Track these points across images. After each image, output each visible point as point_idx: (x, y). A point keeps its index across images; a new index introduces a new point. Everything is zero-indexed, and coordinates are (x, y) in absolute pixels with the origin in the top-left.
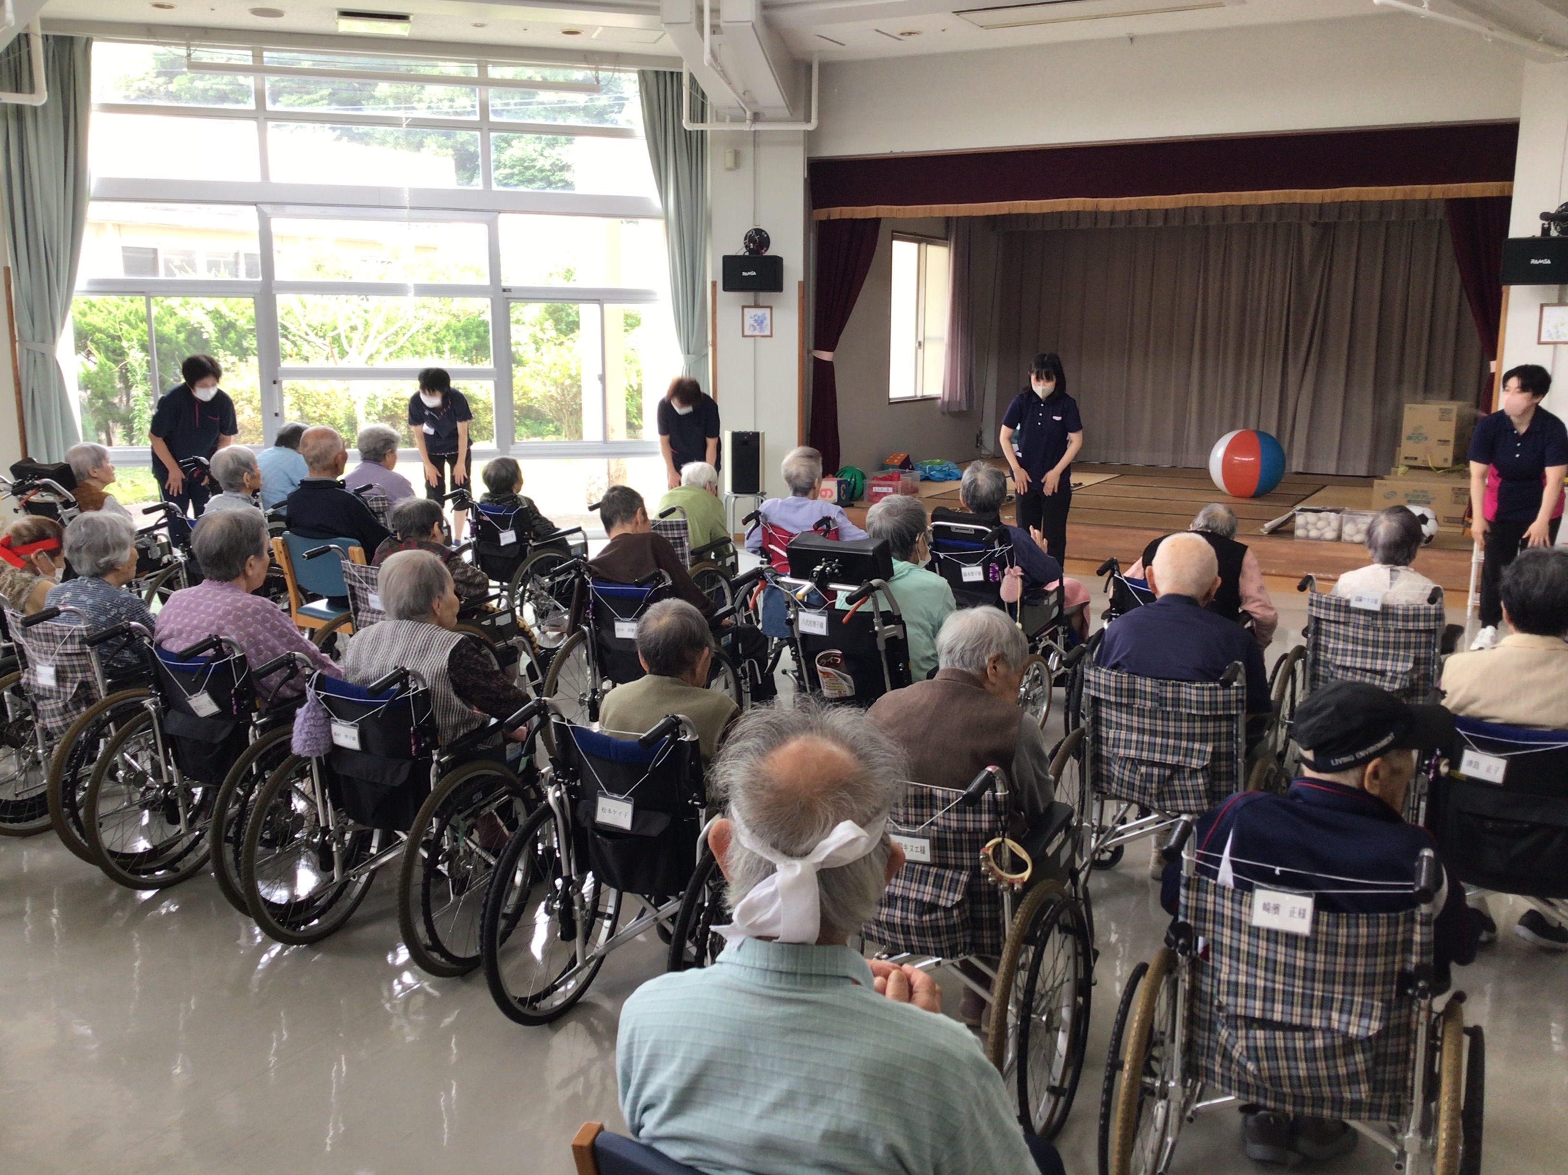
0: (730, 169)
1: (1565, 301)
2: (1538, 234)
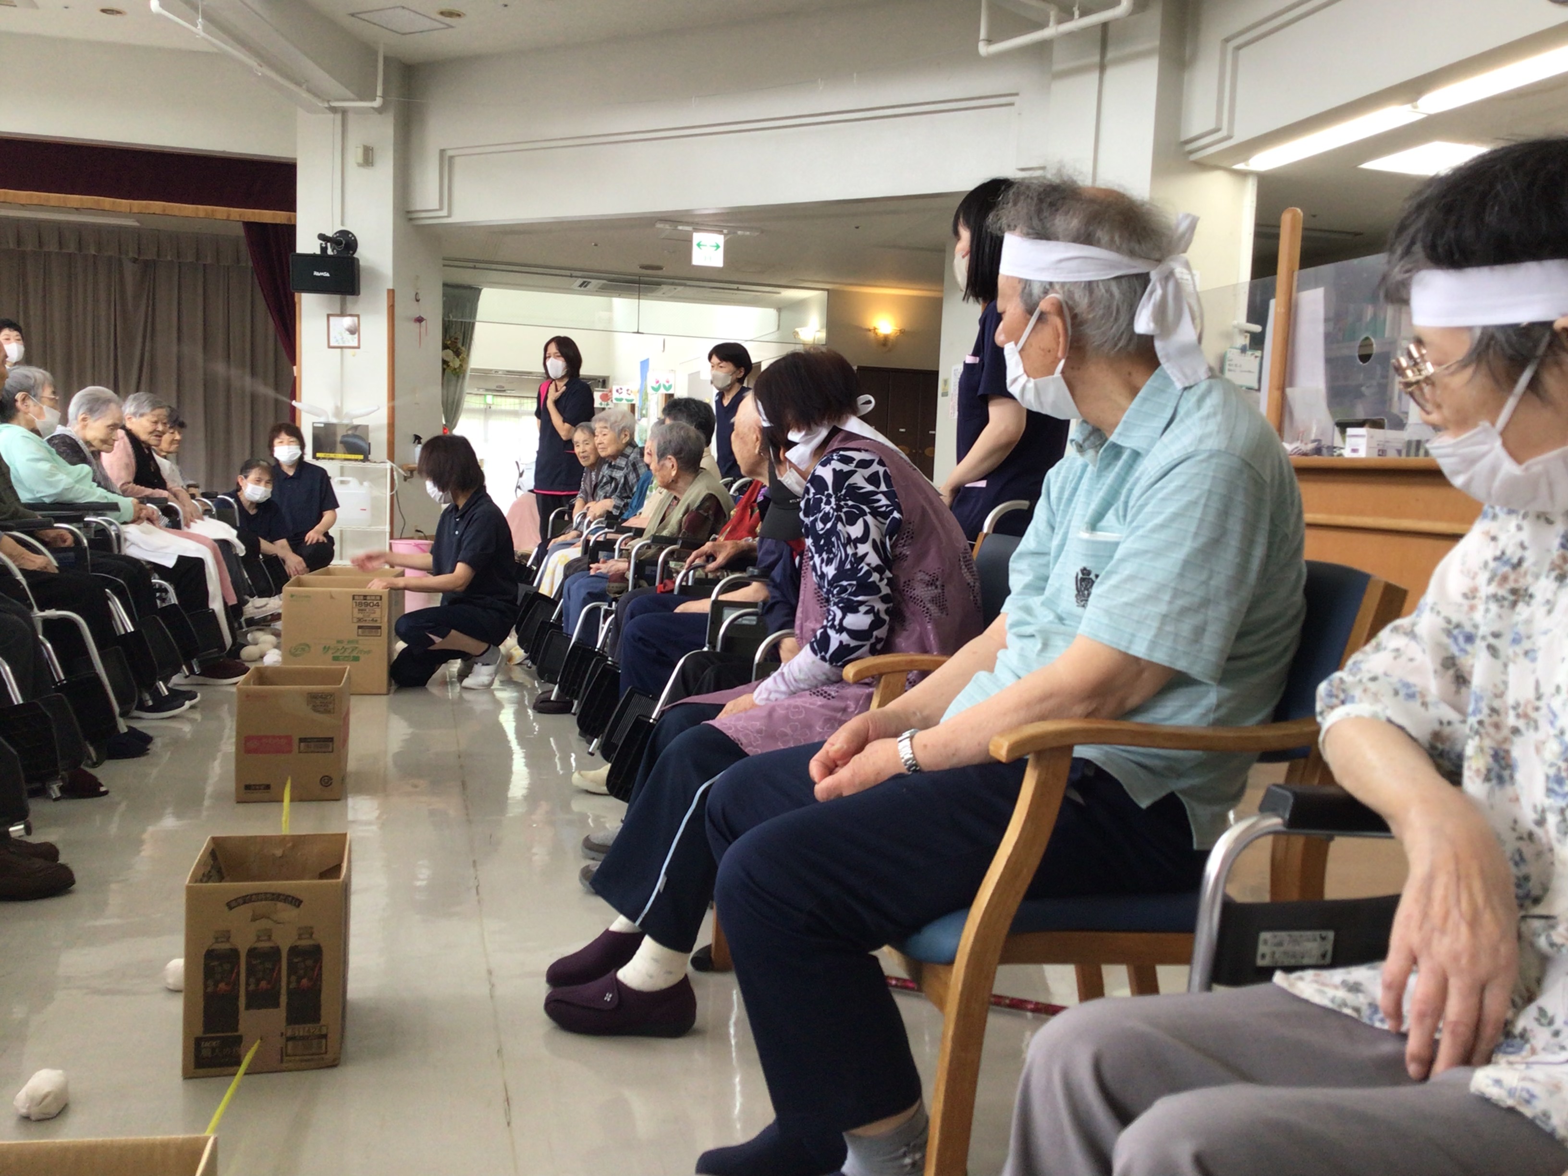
1: (348, 313)
2: (318, 252)
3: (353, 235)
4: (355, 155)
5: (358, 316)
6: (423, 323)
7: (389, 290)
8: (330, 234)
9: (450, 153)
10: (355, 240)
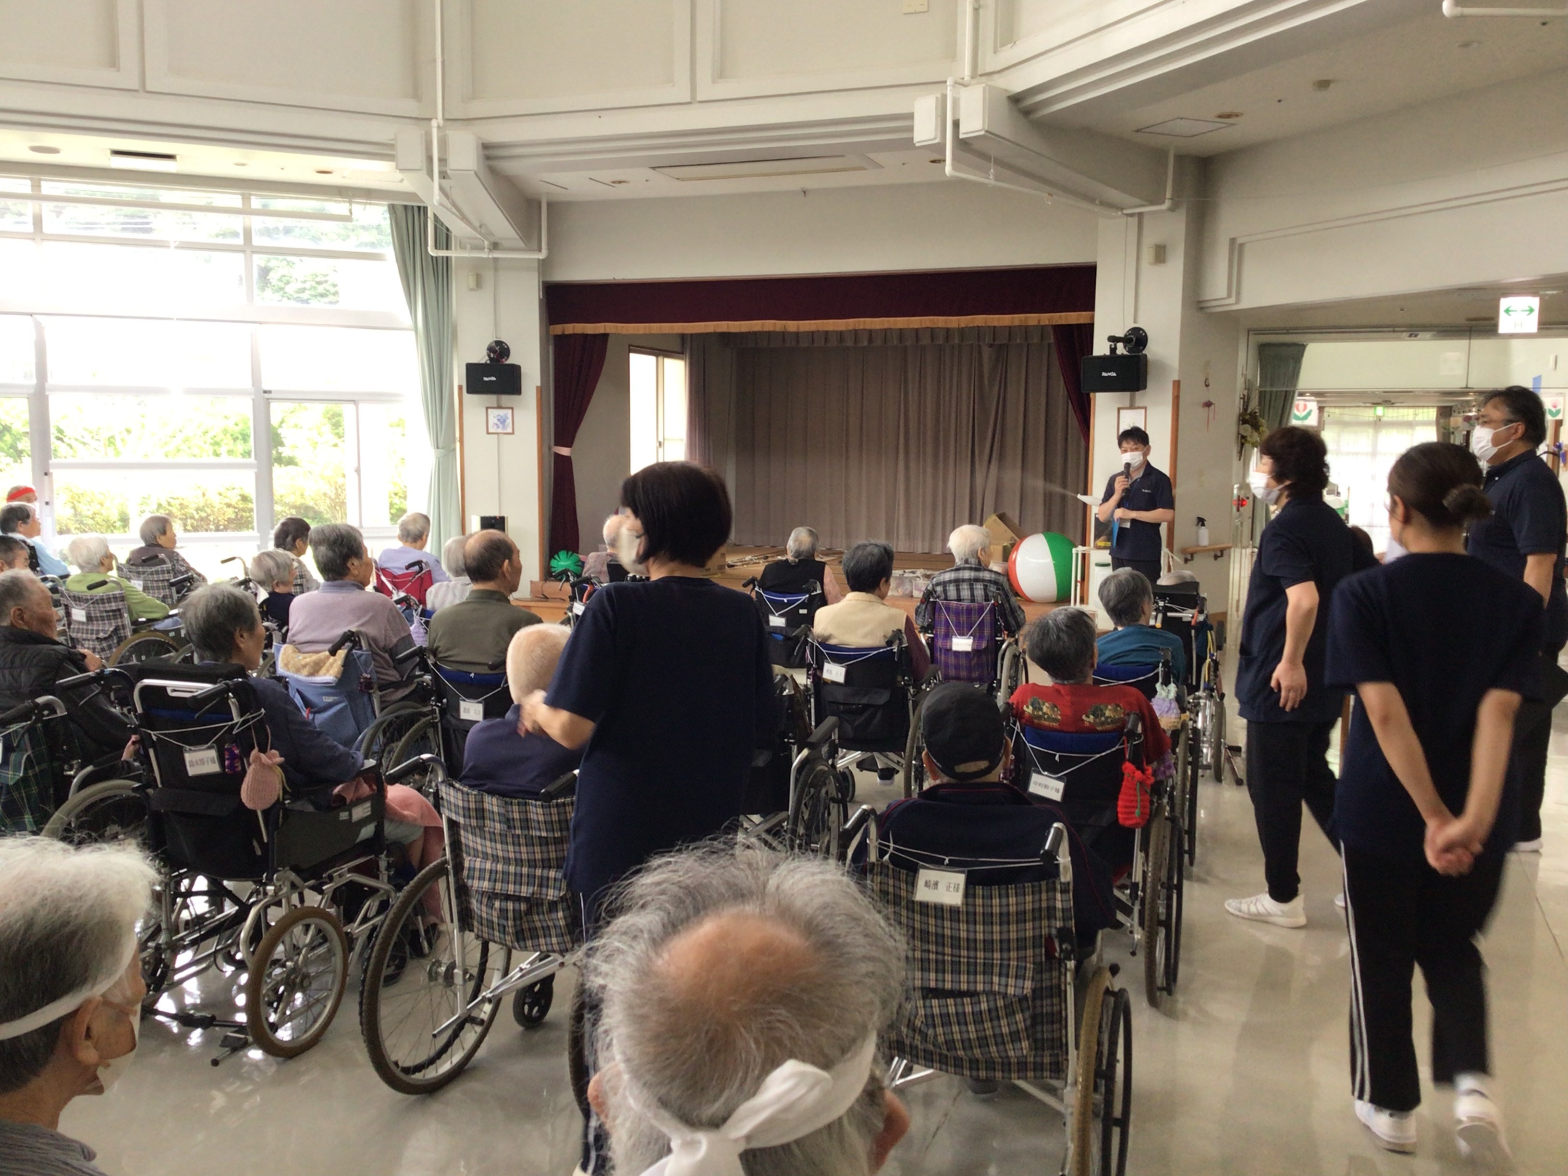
0: (472, 290)
1: (1137, 405)
2: (1108, 353)
3: (1144, 331)
4: (1148, 254)
5: (1145, 408)
6: (1212, 407)
7: (1174, 382)
8: (1121, 334)
9: (1239, 241)
10: (1146, 336)
